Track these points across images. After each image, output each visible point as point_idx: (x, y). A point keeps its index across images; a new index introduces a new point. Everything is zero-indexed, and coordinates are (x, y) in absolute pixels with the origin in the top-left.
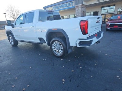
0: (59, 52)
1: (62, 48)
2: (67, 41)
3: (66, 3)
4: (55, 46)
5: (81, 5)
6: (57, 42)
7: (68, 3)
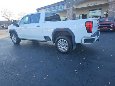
0: (64, 48)
1: (68, 45)
2: (73, 39)
3: (58, 6)
4: (60, 43)
5: (72, 8)
6: (62, 40)
7: (60, 6)
